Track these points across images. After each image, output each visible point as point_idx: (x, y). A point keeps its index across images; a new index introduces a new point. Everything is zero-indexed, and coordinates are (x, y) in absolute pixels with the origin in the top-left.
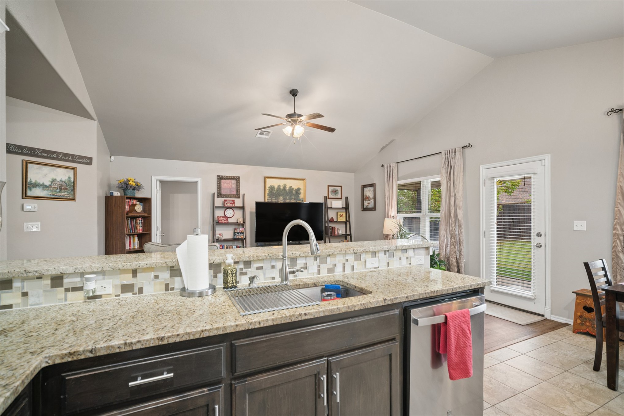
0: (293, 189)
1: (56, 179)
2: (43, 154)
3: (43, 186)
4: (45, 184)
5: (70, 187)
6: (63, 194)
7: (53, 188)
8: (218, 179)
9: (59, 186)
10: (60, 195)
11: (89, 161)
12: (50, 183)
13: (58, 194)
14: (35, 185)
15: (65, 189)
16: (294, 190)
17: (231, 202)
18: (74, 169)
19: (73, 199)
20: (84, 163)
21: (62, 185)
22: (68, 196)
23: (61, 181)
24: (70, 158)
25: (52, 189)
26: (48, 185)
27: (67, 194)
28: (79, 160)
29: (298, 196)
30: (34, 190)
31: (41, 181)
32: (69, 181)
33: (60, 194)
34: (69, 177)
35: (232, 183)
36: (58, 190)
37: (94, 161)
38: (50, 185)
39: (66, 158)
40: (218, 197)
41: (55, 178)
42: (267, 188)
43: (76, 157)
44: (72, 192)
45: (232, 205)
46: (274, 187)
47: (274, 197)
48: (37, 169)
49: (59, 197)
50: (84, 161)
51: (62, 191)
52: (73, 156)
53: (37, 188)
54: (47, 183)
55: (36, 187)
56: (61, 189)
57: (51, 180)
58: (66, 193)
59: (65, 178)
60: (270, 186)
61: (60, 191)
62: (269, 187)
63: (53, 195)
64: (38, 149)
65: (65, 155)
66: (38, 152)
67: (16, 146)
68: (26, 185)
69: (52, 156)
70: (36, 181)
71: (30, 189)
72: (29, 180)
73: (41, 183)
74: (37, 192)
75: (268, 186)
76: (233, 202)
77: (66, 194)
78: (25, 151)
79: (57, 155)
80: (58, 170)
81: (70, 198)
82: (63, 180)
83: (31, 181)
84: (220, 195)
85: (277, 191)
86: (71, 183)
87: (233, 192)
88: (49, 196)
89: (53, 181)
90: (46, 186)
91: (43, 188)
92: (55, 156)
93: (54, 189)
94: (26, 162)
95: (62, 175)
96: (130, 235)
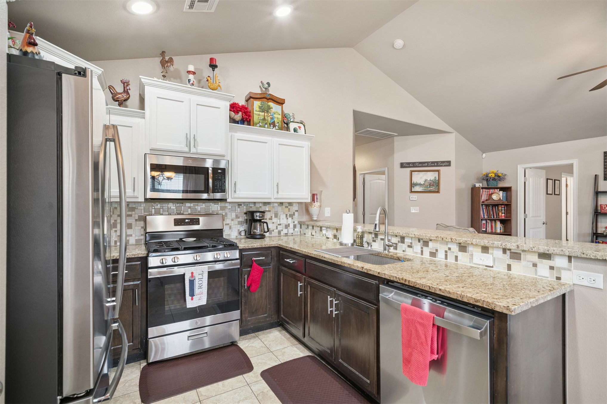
1: (427, 180)
2: (420, 165)
3: (420, 185)
4: (421, 183)
5: (436, 184)
6: (431, 189)
7: (426, 185)
8: (605, 156)
9: (429, 184)
10: (430, 190)
11: (448, 164)
12: (424, 183)
13: (428, 189)
14: (416, 184)
15: (433, 185)
18: (438, 171)
19: (438, 192)
20: (445, 166)
21: (431, 183)
22: (434, 190)
23: (430, 180)
24: (436, 164)
25: (425, 186)
26: (423, 184)
27: (434, 189)
28: (441, 164)
30: (415, 187)
31: (419, 182)
32: (435, 180)
33: (429, 189)
34: (435, 177)
36: (429, 186)
37: (453, 164)
38: (424, 184)
39: (433, 165)
40: (605, 179)
41: (426, 179)
43: (439, 163)
44: (437, 187)
48: (417, 174)
49: (429, 191)
50: (445, 164)
51: (431, 186)
52: (437, 162)
53: (417, 186)
54: (422, 183)
55: (416, 186)
56: (430, 185)
57: (424, 180)
58: (433, 188)
59: (432, 178)
61: (430, 187)
63: (426, 190)
64: (417, 162)
65: (433, 162)
66: (417, 164)
67: (406, 163)
68: (412, 185)
69: (424, 165)
70: (416, 182)
71: (414, 187)
72: (413, 182)
73: (419, 183)
74: (417, 189)
77: (433, 189)
78: (411, 165)
79: (428, 164)
80: (429, 173)
81: (436, 191)
82: (432, 179)
83: (414, 183)
86: (437, 181)
88: (423, 191)
89: (426, 181)
90: (422, 184)
91: (420, 186)
92: (427, 165)
93: (426, 186)
94: (412, 171)
95: (431, 176)
96: (491, 220)
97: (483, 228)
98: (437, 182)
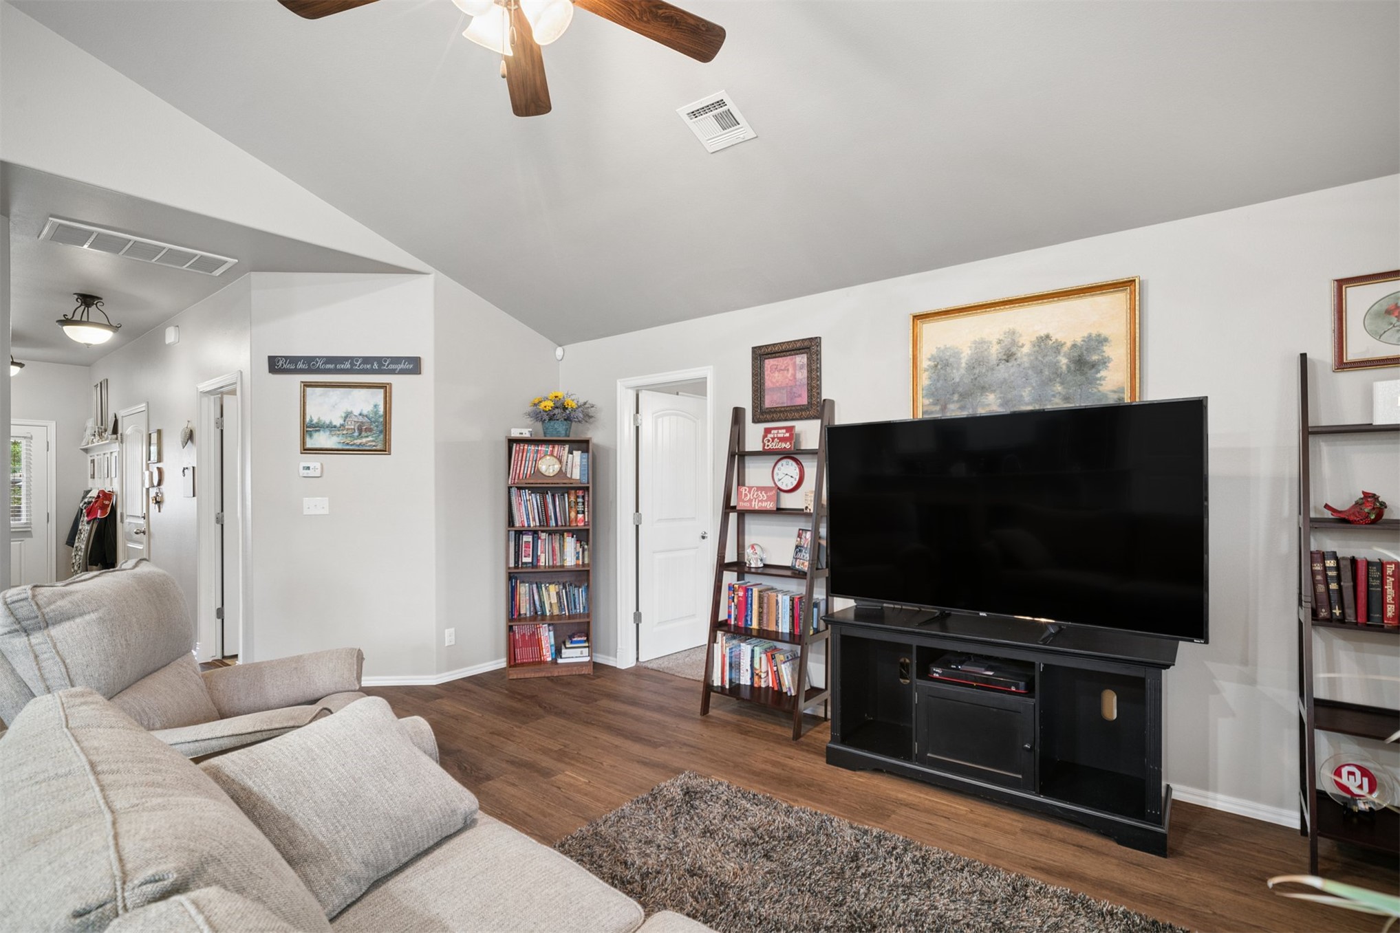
0: (1058, 347)
1: (351, 413)
2: (329, 366)
3: (331, 428)
4: (334, 423)
5: (377, 426)
6: (364, 440)
7: (348, 429)
8: (754, 359)
9: (357, 425)
10: (360, 444)
11: (411, 366)
12: (342, 422)
13: (355, 441)
14: (318, 427)
15: (370, 430)
16: (1065, 349)
17: (782, 433)
18: (384, 387)
19: (385, 450)
20: (402, 372)
21: (362, 423)
22: (374, 444)
23: (360, 414)
24: (376, 366)
25: (345, 432)
26: (338, 425)
27: (373, 441)
28: (392, 367)
29: (1093, 381)
30: (316, 435)
31: (326, 419)
32: (376, 413)
33: (358, 441)
34: (375, 406)
35: (794, 364)
36: (356, 434)
37: (427, 366)
38: (342, 425)
39: (369, 366)
40: (756, 420)
41: (349, 410)
42: (925, 363)
43: (385, 361)
44: (382, 436)
45: (784, 445)
46: (957, 355)
47: (956, 397)
48: (320, 395)
49: (357, 448)
50: (401, 366)
51: (364, 434)
52: (379, 360)
53: (322, 432)
54: (338, 422)
55: (319, 431)
56: (360, 430)
57: (344, 415)
58: (370, 439)
59: (367, 409)
60: (934, 352)
61: (360, 434)
62: (932, 358)
63: (348, 444)
64: (319, 357)
65: (367, 360)
66: (320, 364)
67: (286, 358)
68: (308, 428)
69: (342, 366)
70: (319, 418)
71: (311, 436)
72: (308, 420)
73: (328, 422)
74: (321, 440)
75: (928, 350)
76: (787, 435)
77: (369, 441)
78: (300, 365)
79: (352, 364)
80: (356, 392)
81: (378, 448)
82: (365, 412)
83: (311, 421)
84: (761, 414)
85: (971, 367)
86: (380, 417)
87: (800, 396)
88: (340, 447)
89: (347, 416)
90: (335, 427)
91: (331, 431)
92: (349, 366)
93: (350, 432)
94: (307, 385)
95: (364, 402)
96: (550, 533)
97: (525, 557)
98: (381, 420)
